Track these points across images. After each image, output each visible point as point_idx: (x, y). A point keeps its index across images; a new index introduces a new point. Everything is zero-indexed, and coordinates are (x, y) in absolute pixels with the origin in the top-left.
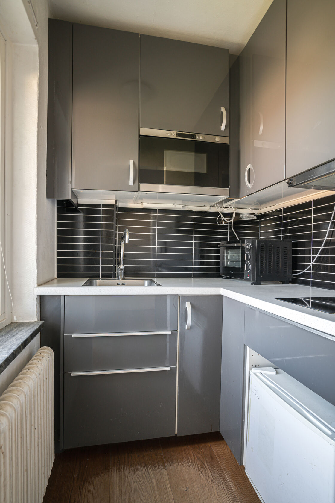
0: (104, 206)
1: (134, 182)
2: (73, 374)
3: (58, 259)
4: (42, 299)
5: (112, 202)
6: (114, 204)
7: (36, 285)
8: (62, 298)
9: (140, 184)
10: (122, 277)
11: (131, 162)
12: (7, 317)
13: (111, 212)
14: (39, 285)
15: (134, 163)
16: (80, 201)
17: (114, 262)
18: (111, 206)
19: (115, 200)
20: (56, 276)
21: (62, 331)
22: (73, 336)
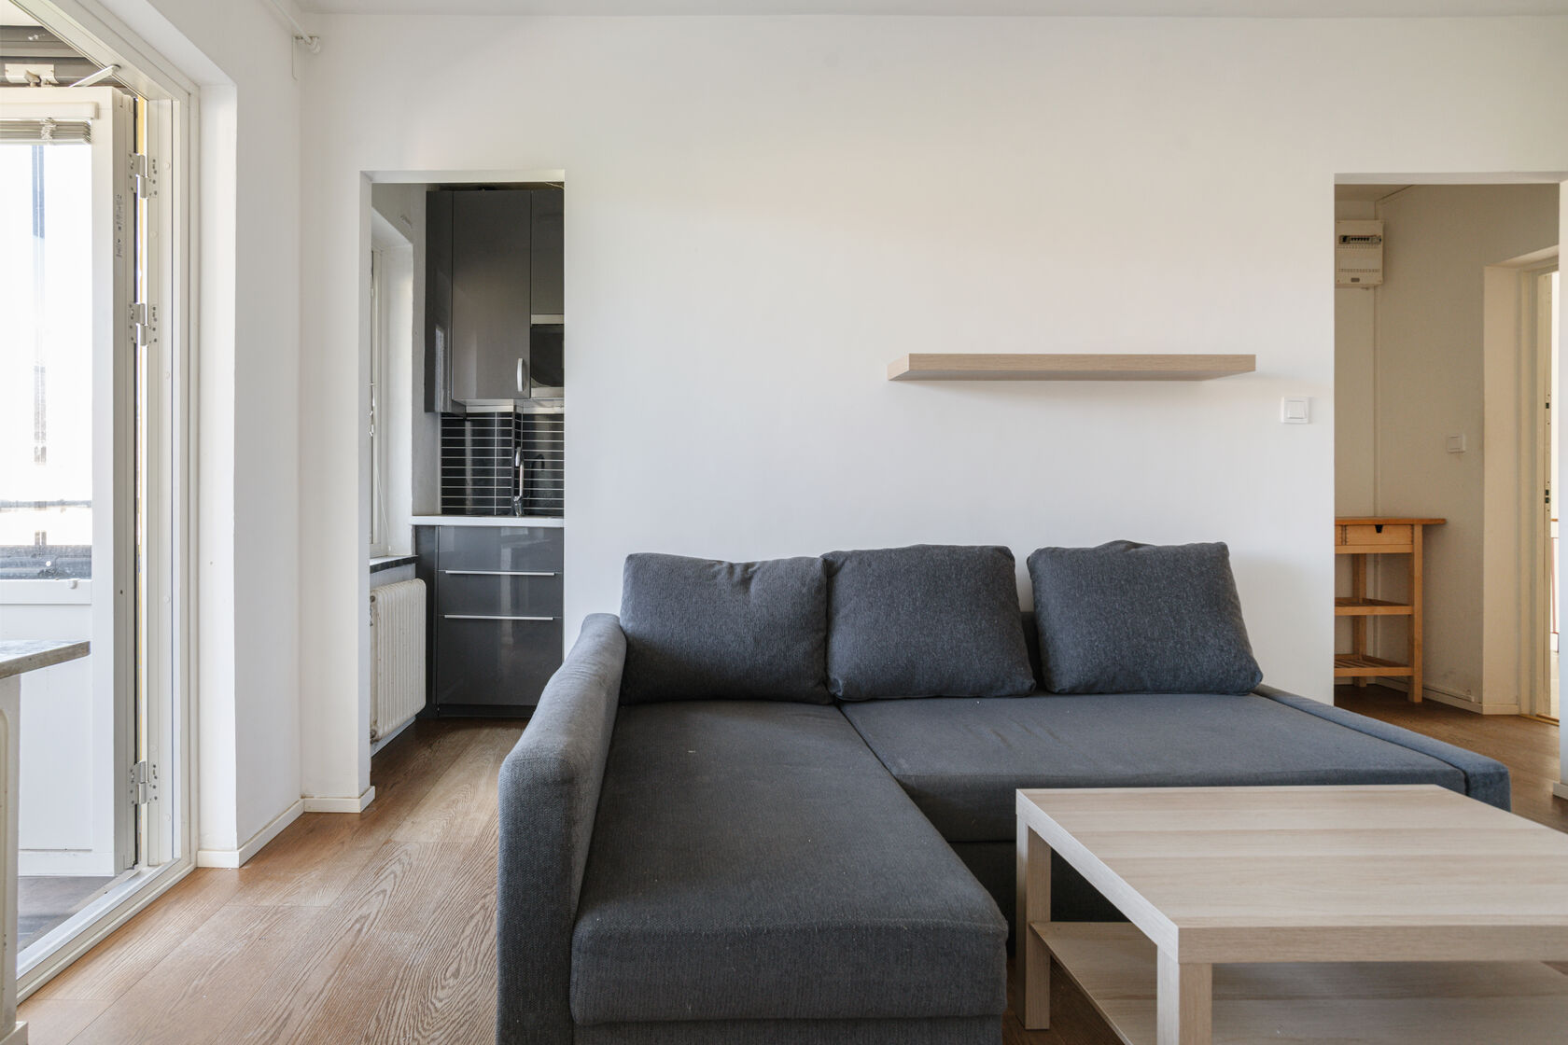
0: (499, 415)
1: (524, 386)
2: (446, 616)
3: (443, 469)
4: (417, 529)
5: (510, 411)
6: (513, 411)
7: (410, 513)
8: (437, 529)
9: (533, 389)
10: (519, 511)
11: (520, 361)
12: (382, 548)
13: (509, 423)
14: (415, 513)
15: (524, 364)
16: (469, 410)
17: (513, 492)
18: (509, 414)
19: (512, 407)
20: (439, 511)
21: (436, 567)
22: (447, 572)
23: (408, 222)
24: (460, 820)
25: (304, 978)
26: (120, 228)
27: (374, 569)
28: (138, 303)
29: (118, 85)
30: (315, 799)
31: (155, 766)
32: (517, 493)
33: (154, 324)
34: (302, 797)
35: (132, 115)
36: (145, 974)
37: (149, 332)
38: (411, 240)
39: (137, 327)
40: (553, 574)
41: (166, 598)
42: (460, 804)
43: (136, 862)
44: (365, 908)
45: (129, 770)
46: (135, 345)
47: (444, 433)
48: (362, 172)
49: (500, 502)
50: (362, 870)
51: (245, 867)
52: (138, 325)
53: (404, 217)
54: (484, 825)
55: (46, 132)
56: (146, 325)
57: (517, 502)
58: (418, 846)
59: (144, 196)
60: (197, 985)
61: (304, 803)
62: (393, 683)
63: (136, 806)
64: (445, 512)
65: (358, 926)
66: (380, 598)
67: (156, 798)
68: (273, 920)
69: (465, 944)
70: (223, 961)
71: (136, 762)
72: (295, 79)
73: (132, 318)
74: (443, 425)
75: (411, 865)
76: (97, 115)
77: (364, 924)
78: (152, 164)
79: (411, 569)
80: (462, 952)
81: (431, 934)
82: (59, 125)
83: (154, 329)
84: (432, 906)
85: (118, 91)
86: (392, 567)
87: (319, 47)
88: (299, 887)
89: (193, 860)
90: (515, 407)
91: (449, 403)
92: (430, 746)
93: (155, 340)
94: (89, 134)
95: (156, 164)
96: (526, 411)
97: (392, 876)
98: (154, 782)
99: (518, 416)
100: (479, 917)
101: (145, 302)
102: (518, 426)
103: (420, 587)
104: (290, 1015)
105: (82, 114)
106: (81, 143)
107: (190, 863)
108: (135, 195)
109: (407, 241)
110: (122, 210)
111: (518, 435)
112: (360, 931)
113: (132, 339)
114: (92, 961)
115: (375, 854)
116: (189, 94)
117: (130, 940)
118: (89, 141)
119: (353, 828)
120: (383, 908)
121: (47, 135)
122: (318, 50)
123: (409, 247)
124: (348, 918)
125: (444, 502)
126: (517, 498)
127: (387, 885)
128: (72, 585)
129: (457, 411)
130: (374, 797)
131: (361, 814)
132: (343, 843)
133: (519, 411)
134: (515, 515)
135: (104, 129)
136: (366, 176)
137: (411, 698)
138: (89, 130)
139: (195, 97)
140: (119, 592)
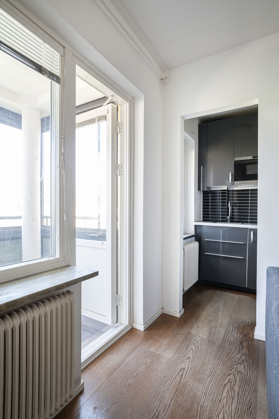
0: (222, 190)
1: (232, 181)
2: (205, 253)
3: (203, 207)
4: (196, 226)
5: (226, 189)
6: (227, 189)
7: (194, 221)
8: (202, 226)
9: (235, 182)
10: (229, 221)
11: (230, 173)
12: (185, 231)
13: (225, 193)
14: (195, 222)
15: (232, 174)
16: (212, 189)
17: (226, 215)
18: (225, 190)
19: (227, 188)
20: (202, 220)
21: (202, 238)
22: (206, 240)
23: (193, 133)
24: (214, 330)
25: (163, 395)
26: (113, 143)
27: (184, 239)
28: (118, 164)
29: (113, 102)
30: (166, 310)
31: (122, 296)
32: (228, 215)
33: (122, 169)
34: (162, 308)
35: (117, 111)
36: (116, 370)
37: (121, 172)
38: (194, 139)
39: (118, 171)
40: (243, 243)
41: (125, 249)
42: (213, 323)
43: (117, 322)
44: (183, 364)
45: (115, 296)
46: (117, 176)
47: (203, 197)
48: (181, 116)
49: (222, 218)
50: (181, 344)
51: (145, 332)
52: (118, 170)
53: (192, 132)
54: (223, 335)
55: (96, 120)
56: (120, 170)
57: (228, 218)
58: (200, 338)
59: (119, 133)
60: (130, 382)
61: (162, 310)
62: (189, 274)
63: (117, 306)
64: (204, 221)
65: (181, 373)
66: (185, 248)
67: (122, 305)
68: (153, 359)
69: (225, 401)
70: (138, 373)
71: (117, 294)
72: (161, 92)
73: (116, 168)
74: (203, 194)
75: (198, 347)
76: (108, 113)
77: (183, 372)
78: (121, 123)
79: (193, 238)
80: (224, 406)
81: (209, 389)
82: (99, 117)
83: (122, 171)
84: (208, 372)
85: (113, 104)
86: (189, 238)
87: (168, 81)
88: (161, 346)
89: (131, 325)
90: (228, 188)
91: (206, 188)
92: (200, 294)
93: (122, 174)
94: (106, 118)
95: (123, 123)
96: (231, 189)
97: (192, 351)
98: (121, 300)
99: (228, 191)
100: (228, 387)
101: (120, 164)
102: (228, 194)
103: (196, 244)
104: (158, 414)
105: (104, 113)
106: (104, 121)
107: (131, 326)
108: (117, 133)
109: (193, 139)
110: (114, 138)
111: (228, 197)
112: (182, 376)
113: (116, 174)
114: (103, 358)
115: (186, 338)
116: (131, 101)
117: (113, 352)
118: (106, 120)
119: (177, 324)
120: (190, 367)
121: (97, 121)
122: (167, 81)
123: (194, 141)
124: (178, 367)
125: (203, 217)
126: (228, 217)
127: (190, 355)
128: (102, 243)
129: (208, 190)
130: (183, 312)
131: (180, 318)
132: (174, 329)
133: (229, 189)
134: (227, 222)
135: (109, 117)
136: (182, 117)
137: (194, 278)
138: (106, 117)
139: (132, 102)
140: (113, 246)
